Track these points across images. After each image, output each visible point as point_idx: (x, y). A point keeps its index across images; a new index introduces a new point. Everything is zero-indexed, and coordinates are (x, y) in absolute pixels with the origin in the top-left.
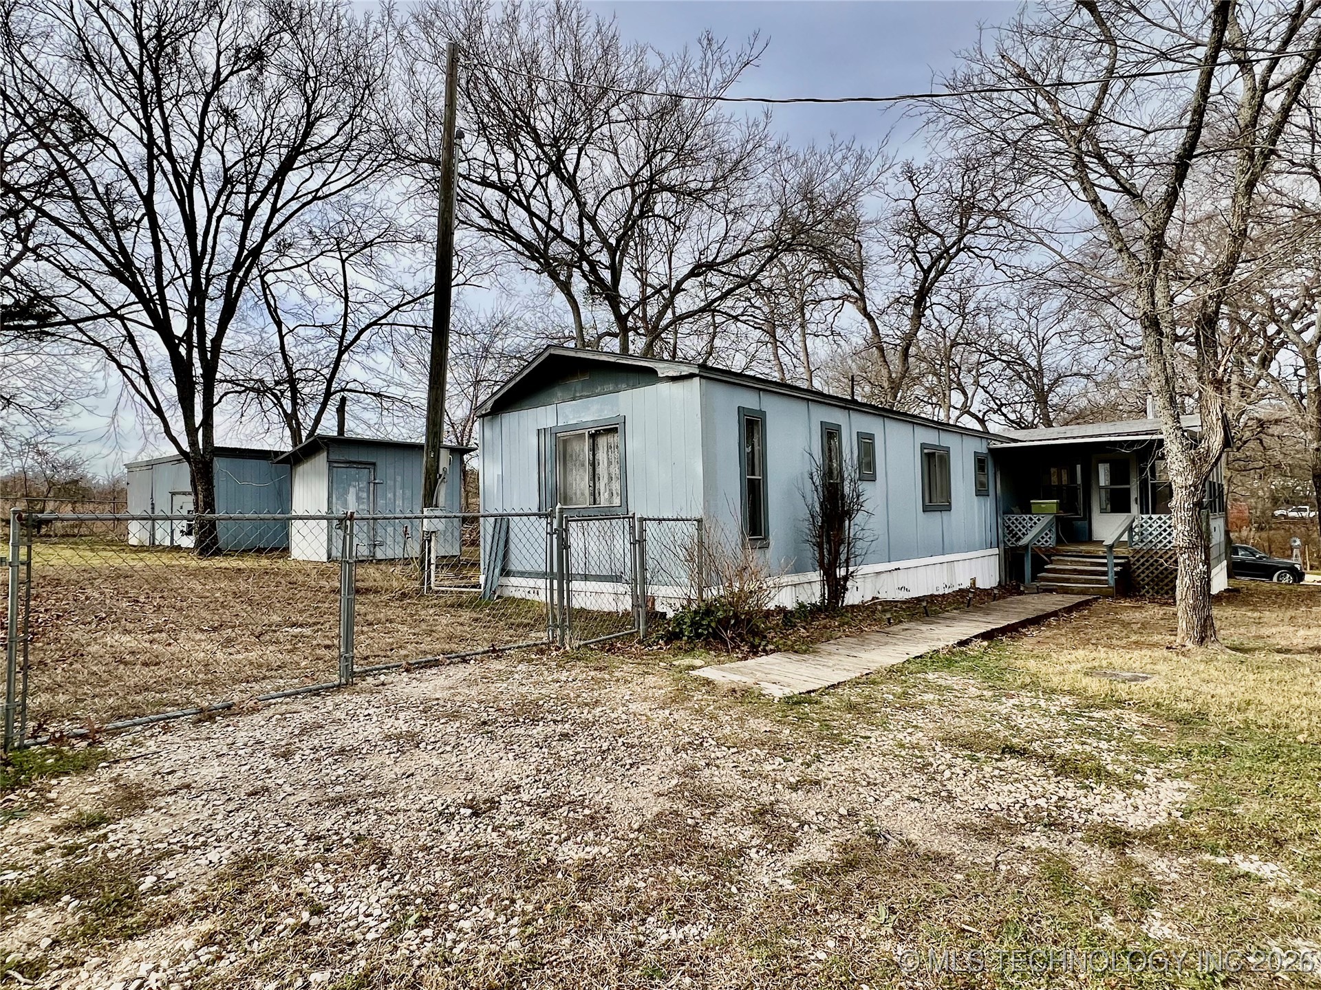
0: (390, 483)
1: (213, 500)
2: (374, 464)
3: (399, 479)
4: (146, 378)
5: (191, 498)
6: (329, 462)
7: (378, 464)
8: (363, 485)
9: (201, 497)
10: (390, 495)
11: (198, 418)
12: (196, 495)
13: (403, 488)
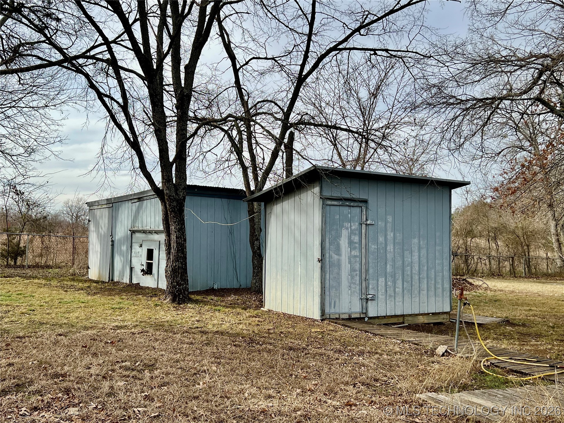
0: (381, 224)
1: (185, 240)
2: (365, 201)
3: (390, 219)
4: (125, 108)
5: (162, 237)
6: (324, 199)
7: (370, 202)
8: (355, 226)
9: (173, 237)
10: (381, 239)
11: (172, 154)
12: (169, 235)
13: (394, 230)
